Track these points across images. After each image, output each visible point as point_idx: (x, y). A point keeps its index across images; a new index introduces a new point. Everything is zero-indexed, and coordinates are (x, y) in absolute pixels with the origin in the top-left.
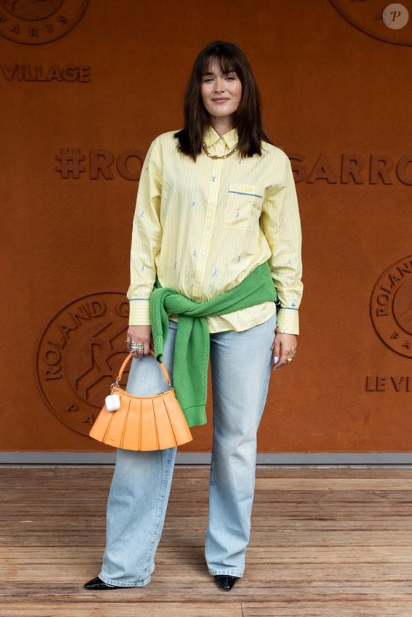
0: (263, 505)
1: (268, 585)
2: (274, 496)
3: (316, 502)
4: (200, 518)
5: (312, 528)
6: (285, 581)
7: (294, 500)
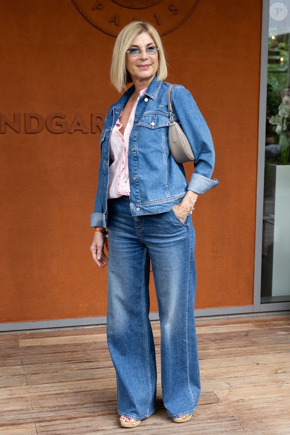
0: (49, 355)
1: (54, 409)
2: (55, 349)
3: (84, 351)
4: (4, 368)
5: (83, 368)
6: (66, 406)
7: (69, 350)
